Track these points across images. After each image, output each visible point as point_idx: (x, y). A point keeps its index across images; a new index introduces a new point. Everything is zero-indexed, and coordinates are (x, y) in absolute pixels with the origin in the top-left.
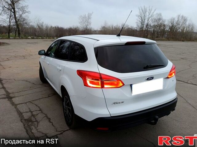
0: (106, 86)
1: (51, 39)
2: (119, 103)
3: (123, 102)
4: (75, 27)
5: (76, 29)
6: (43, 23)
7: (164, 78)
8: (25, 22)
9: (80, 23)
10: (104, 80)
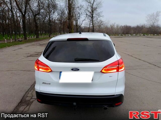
0: (40, 70)
1: (116, 36)
2: (47, 84)
3: (50, 84)
4: (142, 25)
5: (142, 26)
6: (115, 23)
7: (95, 72)
8: (102, 24)
9: (147, 21)
10: (39, 65)
